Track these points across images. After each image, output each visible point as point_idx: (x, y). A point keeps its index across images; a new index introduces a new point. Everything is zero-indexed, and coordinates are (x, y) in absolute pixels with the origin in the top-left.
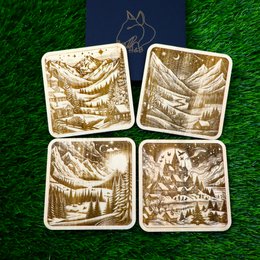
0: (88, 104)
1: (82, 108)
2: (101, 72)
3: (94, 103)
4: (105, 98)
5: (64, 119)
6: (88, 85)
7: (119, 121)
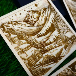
0: (48, 42)
1: (46, 48)
2: (44, 18)
3: (51, 40)
4: (56, 33)
5: (38, 63)
6: (40, 29)
7: (72, 43)
